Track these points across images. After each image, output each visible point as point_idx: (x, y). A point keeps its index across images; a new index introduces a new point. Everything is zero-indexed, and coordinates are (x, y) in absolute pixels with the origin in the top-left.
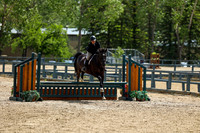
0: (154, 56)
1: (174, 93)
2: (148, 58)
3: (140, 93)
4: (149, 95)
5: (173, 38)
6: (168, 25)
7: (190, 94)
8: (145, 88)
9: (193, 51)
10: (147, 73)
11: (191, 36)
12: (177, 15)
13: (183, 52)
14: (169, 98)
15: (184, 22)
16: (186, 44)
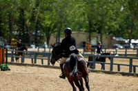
0: (13, 41)
1: (26, 65)
2: (9, 42)
3: (4, 65)
4: (10, 67)
5: (25, 30)
6: (22, 21)
7: (37, 65)
8: (7, 63)
9: (38, 38)
10: (8, 52)
11: (37, 28)
12: (27, 14)
13: (32, 39)
14: (23, 68)
15: (32, 19)
16: (34, 33)
